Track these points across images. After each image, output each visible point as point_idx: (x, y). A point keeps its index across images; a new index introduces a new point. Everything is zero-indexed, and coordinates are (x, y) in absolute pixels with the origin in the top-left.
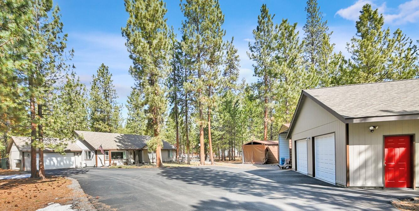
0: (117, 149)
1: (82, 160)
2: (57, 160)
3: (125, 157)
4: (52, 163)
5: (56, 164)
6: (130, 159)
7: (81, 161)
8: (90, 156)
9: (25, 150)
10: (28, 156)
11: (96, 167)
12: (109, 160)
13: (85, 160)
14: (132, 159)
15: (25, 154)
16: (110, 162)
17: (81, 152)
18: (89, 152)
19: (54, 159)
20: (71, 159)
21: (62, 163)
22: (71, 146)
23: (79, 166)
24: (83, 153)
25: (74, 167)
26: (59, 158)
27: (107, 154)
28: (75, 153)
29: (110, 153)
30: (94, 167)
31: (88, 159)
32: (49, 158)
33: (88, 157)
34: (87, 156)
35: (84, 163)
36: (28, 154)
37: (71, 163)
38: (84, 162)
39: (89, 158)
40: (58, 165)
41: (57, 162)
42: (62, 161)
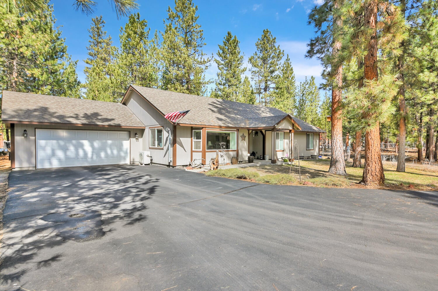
0: (220, 127)
1: (144, 149)
2: (92, 146)
3: (233, 145)
4: (81, 152)
5: (90, 155)
6: (242, 151)
7: (141, 151)
8: (160, 140)
9: (16, 119)
10: (23, 135)
11: (173, 167)
12: (201, 150)
13: (150, 148)
14: (246, 150)
15: (17, 130)
16: (204, 156)
17: (142, 131)
18: (160, 132)
19: (86, 143)
20: (122, 145)
21: (103, 155)
22: (123, 117)
23: (137, 161)
24: (147, 133)
25: (128, 162)
26: (97, 141)
27: (198, 136)
28: (130, 132)
29: (203, 133)
30: (169, 166)
31: (156, 147)
32: (74, 142)
33: (156, 142)
34: (155, 140)
35: (148, 156)
36: (25, 131)
37: (122, 154)
38: (147, 153)
39: (159, 145)
40: (95, 157)
41: (93, 152)
42: (103, 148)
